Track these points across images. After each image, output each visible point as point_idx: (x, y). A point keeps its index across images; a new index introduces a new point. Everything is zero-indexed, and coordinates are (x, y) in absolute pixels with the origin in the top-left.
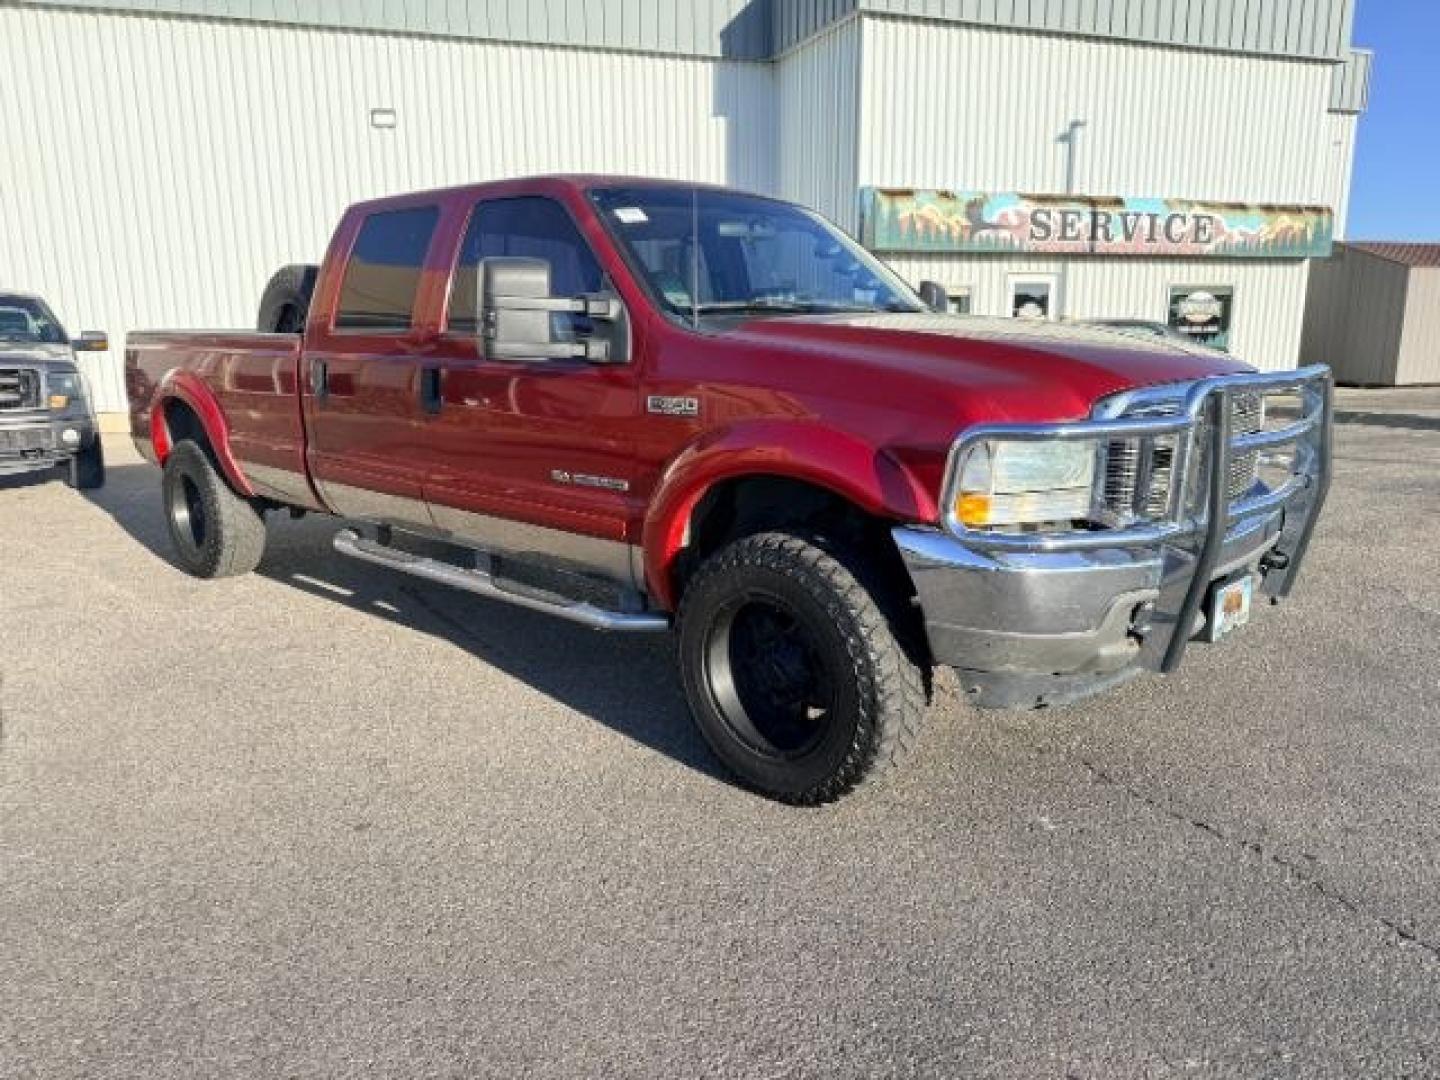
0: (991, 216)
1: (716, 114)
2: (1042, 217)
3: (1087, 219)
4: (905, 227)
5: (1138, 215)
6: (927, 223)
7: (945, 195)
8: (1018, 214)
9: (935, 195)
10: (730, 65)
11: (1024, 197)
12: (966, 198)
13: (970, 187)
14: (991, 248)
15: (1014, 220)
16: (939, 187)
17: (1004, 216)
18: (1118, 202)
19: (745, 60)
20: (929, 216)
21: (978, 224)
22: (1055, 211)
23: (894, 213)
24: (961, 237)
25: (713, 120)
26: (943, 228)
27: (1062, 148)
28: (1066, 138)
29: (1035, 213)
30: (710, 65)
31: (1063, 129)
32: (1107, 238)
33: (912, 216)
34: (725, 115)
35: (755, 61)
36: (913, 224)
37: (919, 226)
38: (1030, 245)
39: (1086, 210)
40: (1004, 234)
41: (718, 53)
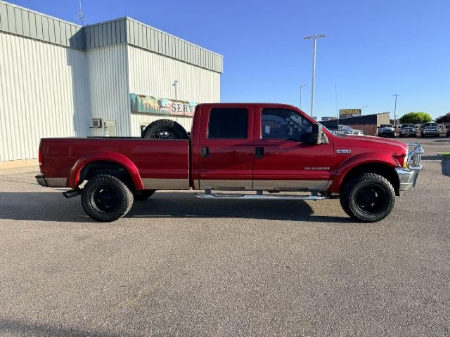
0: (163, 105)
1: (68, 65)
2: (174, 105)
3: (182, 106)
4: (145, 106)
5: (192, 106)
6: (149, 105)
7: (152, 98)
8: (169, 104)
9: (150, 98)
10: (72, 50)
11: (169, 100)
12: (157, 99)
13: (158, 96)
14: (164, 113)
15: (168, 106)
16: (151, 95)
17: (166, 105)
18: (188, 103)
19: (76, 49)
20: (150, 103)
21: (161, 107)
22: (176, 104)
23: (142, 101)
24: (157, 110)
25: (67, 67)
26: (153, 107)
27: (174, 87)
28: (174, 85)
29: (173, 104)
30: (65, 49)
31: (174, 83)
32: (187, 112)
33: (146, 103)
34: (71, 65)
35: (79, 50)
36: (146, 105)
37: (148, 106)
38: (172, 113)
39: (182, 104)
40: (166, 109)
41: (69, 45)
